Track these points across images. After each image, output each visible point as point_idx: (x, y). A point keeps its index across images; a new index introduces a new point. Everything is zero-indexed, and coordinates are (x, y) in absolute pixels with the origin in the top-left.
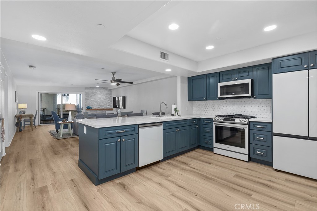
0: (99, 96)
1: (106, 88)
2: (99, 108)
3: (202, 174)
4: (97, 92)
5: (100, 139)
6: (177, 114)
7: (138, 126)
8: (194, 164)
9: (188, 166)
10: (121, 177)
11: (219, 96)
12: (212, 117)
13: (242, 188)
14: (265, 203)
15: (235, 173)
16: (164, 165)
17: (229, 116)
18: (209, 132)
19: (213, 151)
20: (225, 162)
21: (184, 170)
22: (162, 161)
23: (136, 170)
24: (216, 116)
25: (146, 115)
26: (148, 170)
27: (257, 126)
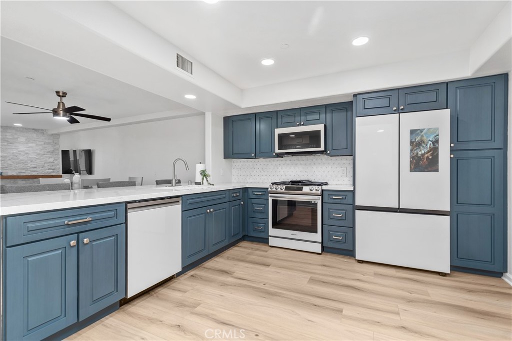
0: (22, 148)
1: (42, 130)
2: (22, 174)
3: (258, 288)
4: (17, 138)
5: (8, 245)
6: (207, 181)
7: (126, 206)
8: (241, 270)
9: (232, 277)
10: (79, 332)
11: (277, 151)
12: (267, 185)
13: (325, 300)
14: (364, 320)
15: (309, 276)
16: (183, 282)
17: (293, 182)
18: (261, 212)
19: (268, 243)
20: (290, 259)
21: (224, 285)
22: (179, 274)
23: (120, 306)
24: (273, 184)
25: (141, 185)
26: (148, 299)
27: (334, 197)
